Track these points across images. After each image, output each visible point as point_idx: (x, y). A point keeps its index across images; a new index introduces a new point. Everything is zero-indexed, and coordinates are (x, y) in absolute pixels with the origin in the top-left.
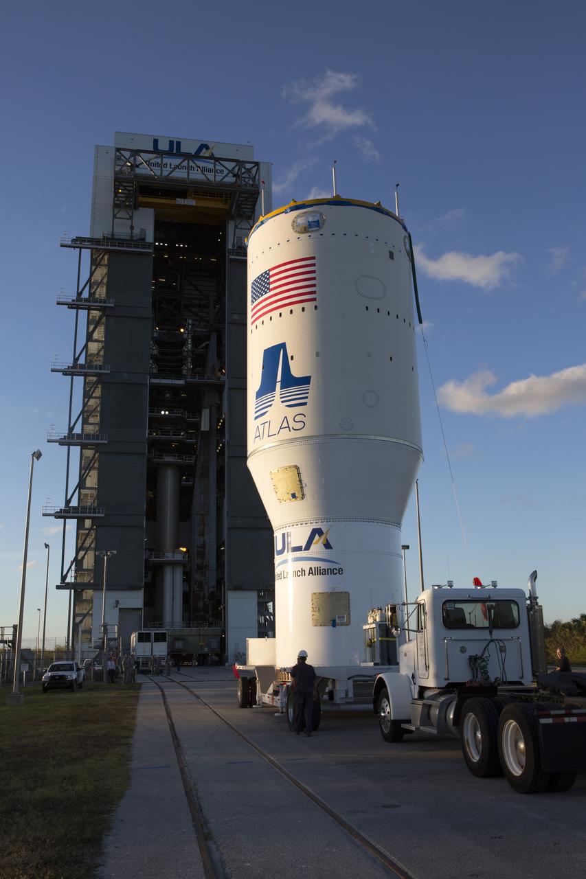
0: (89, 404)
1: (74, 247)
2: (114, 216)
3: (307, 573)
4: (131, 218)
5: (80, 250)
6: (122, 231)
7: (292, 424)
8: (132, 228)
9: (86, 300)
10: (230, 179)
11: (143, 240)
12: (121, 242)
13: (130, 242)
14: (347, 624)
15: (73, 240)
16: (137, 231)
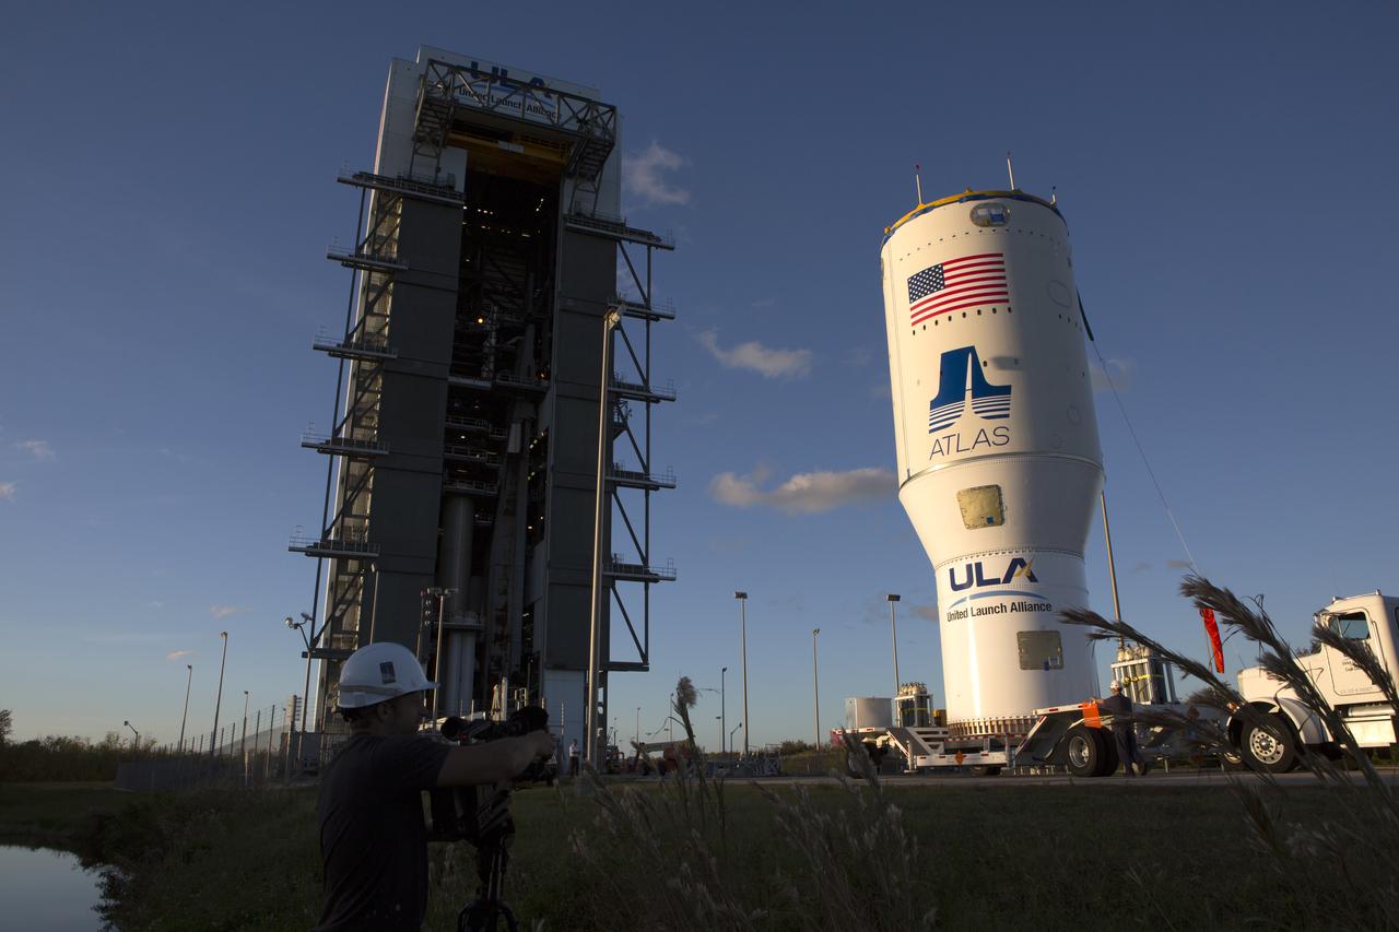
0: (363, 400)
1: (357, 185)
2: (415, 152)
3: (1009, 609)
4: (438, 156)
5: (364, 190)
6: (423, 172)
7: (991, 438)
8: (438, 170)
9: (368, 257)
10: (573, 126)
11: (451, 188)
12: (422, 186)
13: (433, 187)
14: (1061, 667)
15: (355, 176)
16: (443, 175)
